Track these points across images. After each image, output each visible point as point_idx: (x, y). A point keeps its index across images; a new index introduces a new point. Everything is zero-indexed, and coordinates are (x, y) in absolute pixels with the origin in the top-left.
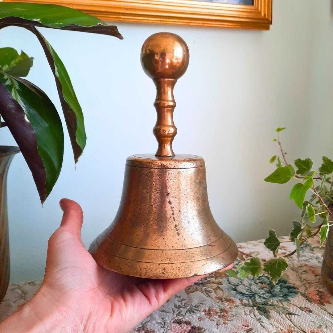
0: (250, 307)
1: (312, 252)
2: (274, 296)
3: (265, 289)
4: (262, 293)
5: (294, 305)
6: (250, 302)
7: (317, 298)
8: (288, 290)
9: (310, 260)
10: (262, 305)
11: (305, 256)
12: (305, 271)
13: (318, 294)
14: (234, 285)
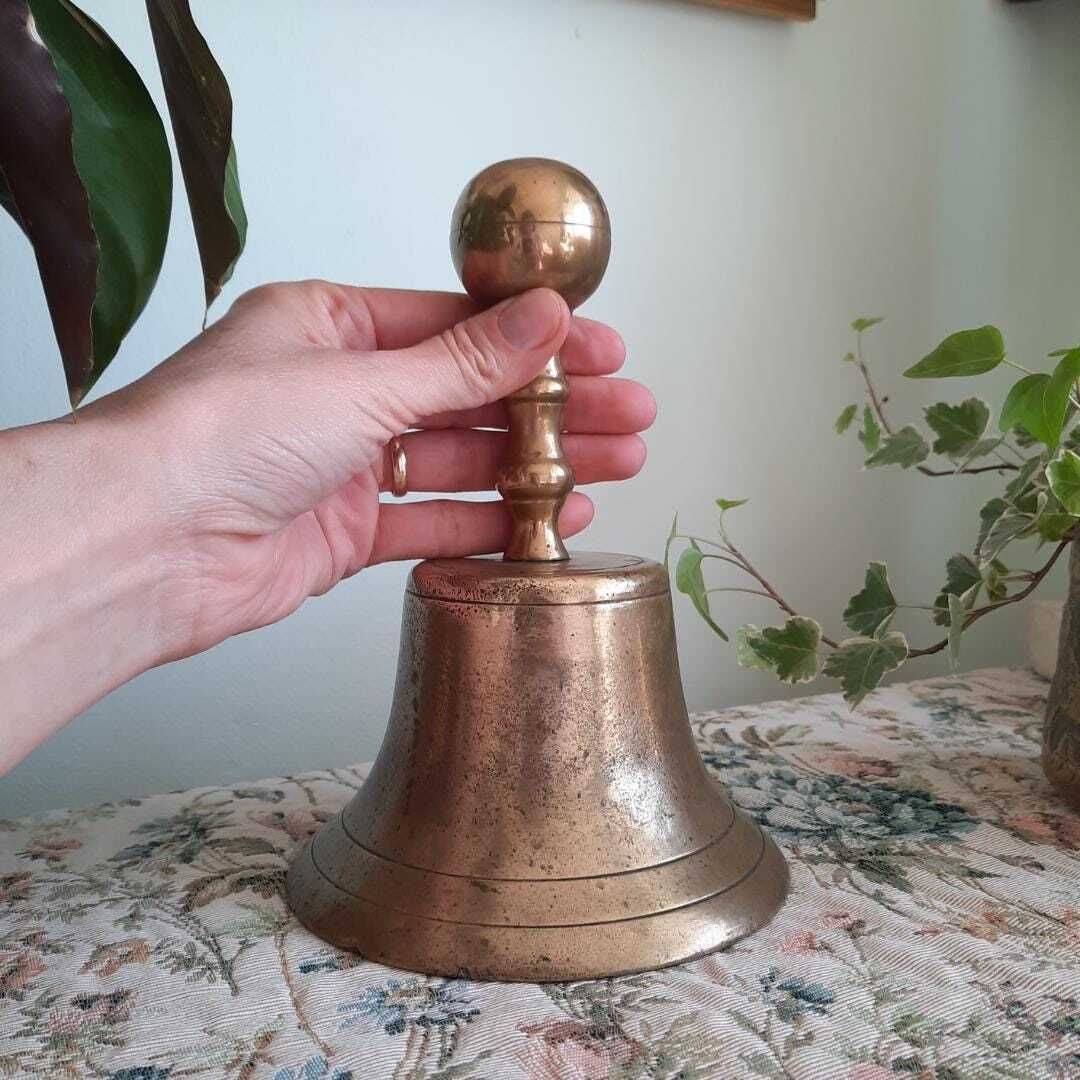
0: (831, 862)
1: (980, 723)
2: (901, 831)
3: (865, 815)
4: (855, 824)
5: (978, 852)
6: (826, 849)
7: (1046, 830)
8: (942, 817)
9: (983, 742)
10: (871, 854)
11: (964, 734)
12: (977, 769)
13: (1045, 822)
14: (755, 809)
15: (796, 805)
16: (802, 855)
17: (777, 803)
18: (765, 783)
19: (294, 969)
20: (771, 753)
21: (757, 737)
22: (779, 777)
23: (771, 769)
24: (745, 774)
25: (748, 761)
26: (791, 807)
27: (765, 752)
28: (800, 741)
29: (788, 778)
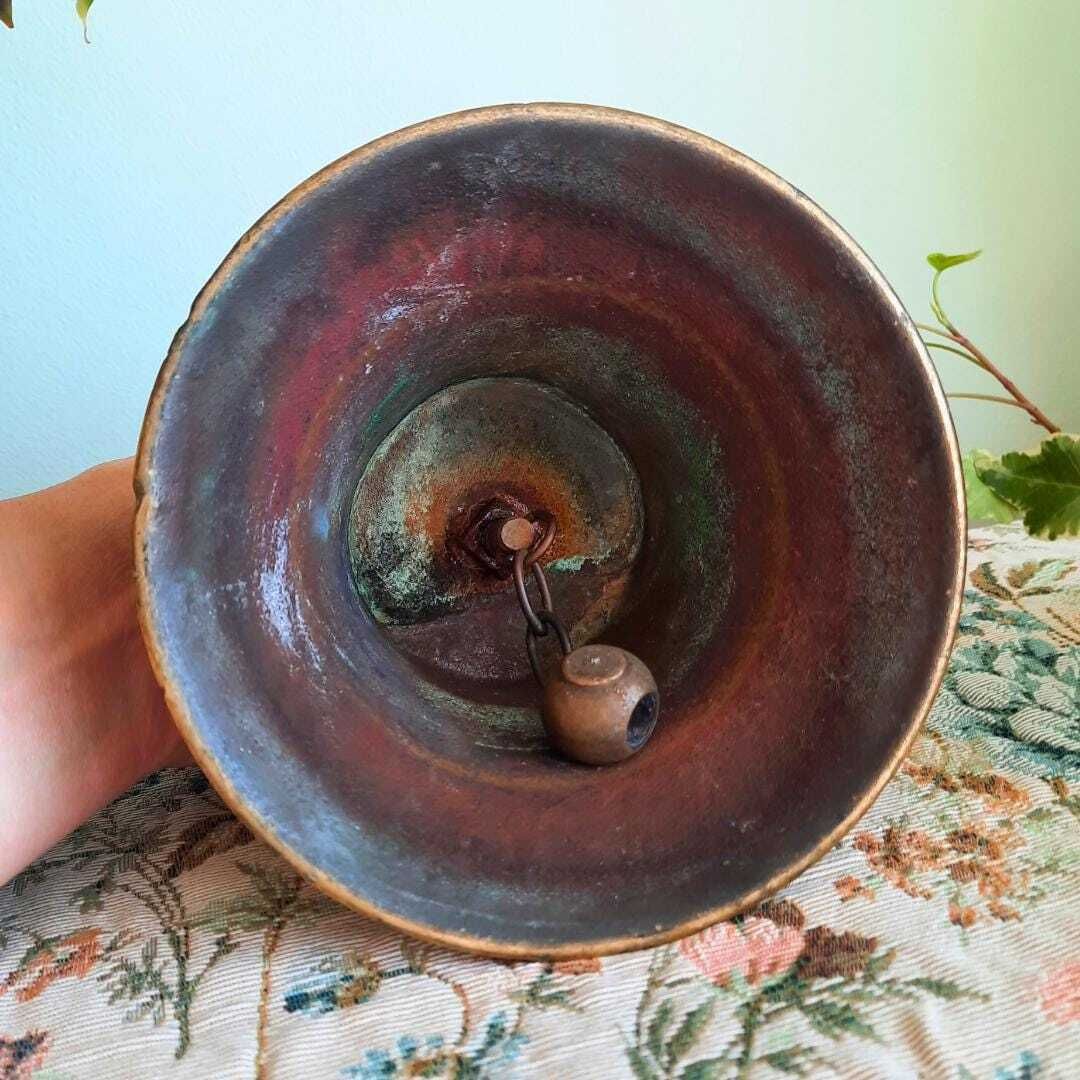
14: (993, 711)
15: (1057, 705)
16: (1069, 796)
17: (1025, 700)
18: (1006, 663)
19: (278, 1001)
20: (1015, 608)
21: (993, 581)
22: (1029, 652)
23: (1016, 636)
24: (975, 647)
25: (980, 624)
26: (1049, 710)
27: (1005, 606)
28: (1060, 584)
29: (1043, 653)
